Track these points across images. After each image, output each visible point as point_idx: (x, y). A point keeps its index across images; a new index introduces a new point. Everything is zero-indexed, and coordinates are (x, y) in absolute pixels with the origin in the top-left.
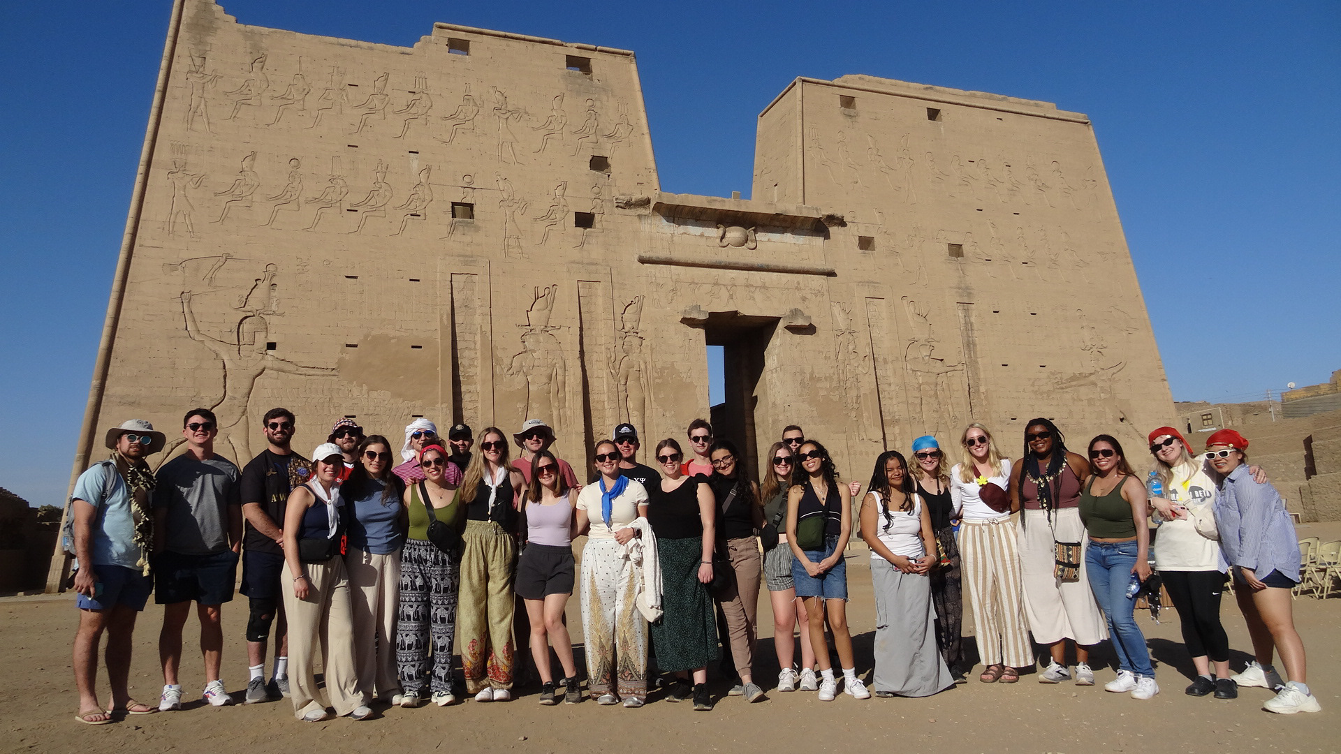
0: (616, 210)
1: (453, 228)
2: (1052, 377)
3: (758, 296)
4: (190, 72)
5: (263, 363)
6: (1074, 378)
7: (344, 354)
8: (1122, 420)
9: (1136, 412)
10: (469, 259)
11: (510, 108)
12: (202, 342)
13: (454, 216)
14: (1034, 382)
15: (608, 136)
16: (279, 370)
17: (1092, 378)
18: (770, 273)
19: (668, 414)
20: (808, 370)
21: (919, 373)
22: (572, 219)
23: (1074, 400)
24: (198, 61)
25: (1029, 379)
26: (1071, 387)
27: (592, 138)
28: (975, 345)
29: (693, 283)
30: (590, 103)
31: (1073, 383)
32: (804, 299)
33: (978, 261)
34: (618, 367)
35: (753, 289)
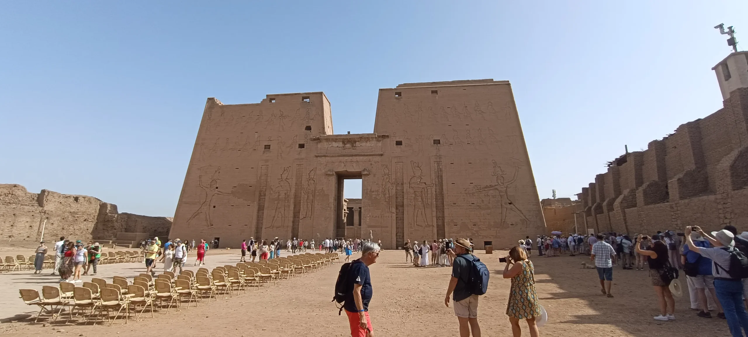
0: (311, 142)
1: (264, 152)
2: (475, 187)
3: (354, 165)
4: (208, 120)
5: (215, 192)
6: (486, 188)
7: (233, 190)
8: (510, 204)
9: (517, 200)
10: (267, 161)
11: (283, 116)
12: (202, 188)
13: (265, 149)
14: (466, 189)
15: (311, 119)
16: (218, 194)
17: (497, 187)
18: (360, 157)
19: (319, 204)
20: (369, 188)
21: (414, 188)
22: (298, 145)
23: (485, 195)
24: (210, 116)
25: (464, 189)
26: (485, 191)
27: (307, 120)
28: (442, 176)
29: (333, 162)
30: (308, 110)
31: (486, 189)
32: (371, 164)
33: (446, 145)
34: (305, 190)
35: (353, 163)
